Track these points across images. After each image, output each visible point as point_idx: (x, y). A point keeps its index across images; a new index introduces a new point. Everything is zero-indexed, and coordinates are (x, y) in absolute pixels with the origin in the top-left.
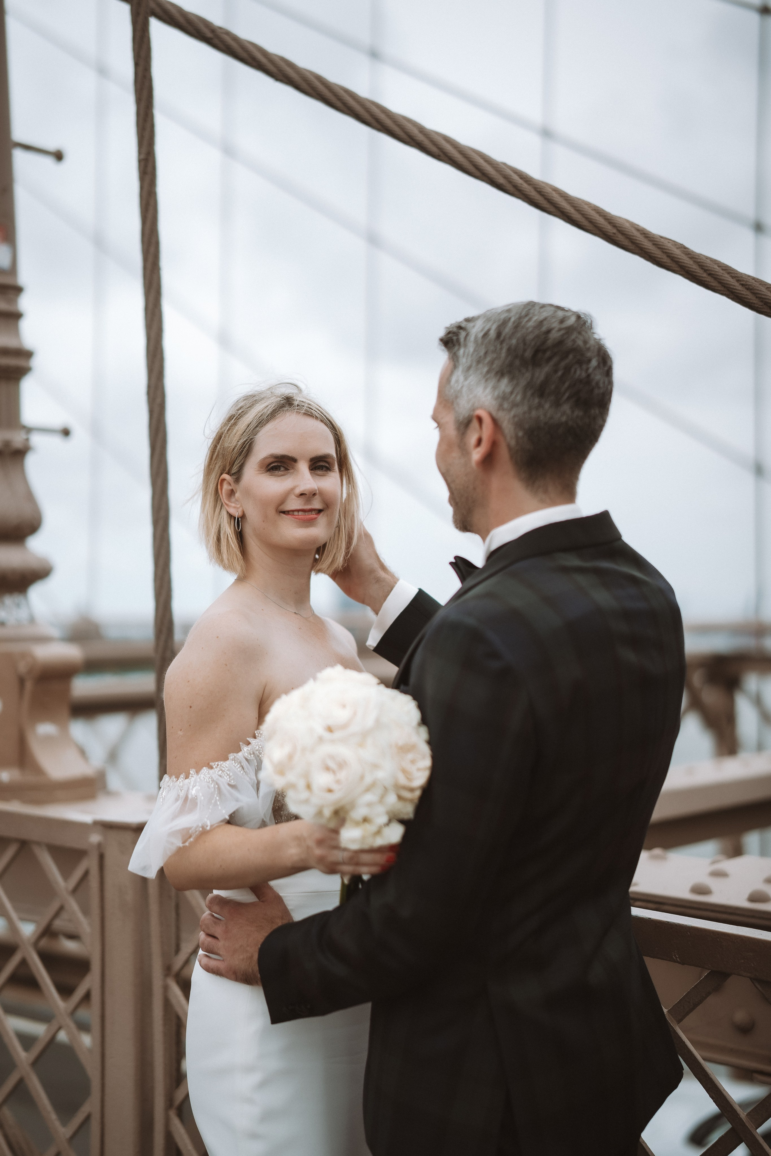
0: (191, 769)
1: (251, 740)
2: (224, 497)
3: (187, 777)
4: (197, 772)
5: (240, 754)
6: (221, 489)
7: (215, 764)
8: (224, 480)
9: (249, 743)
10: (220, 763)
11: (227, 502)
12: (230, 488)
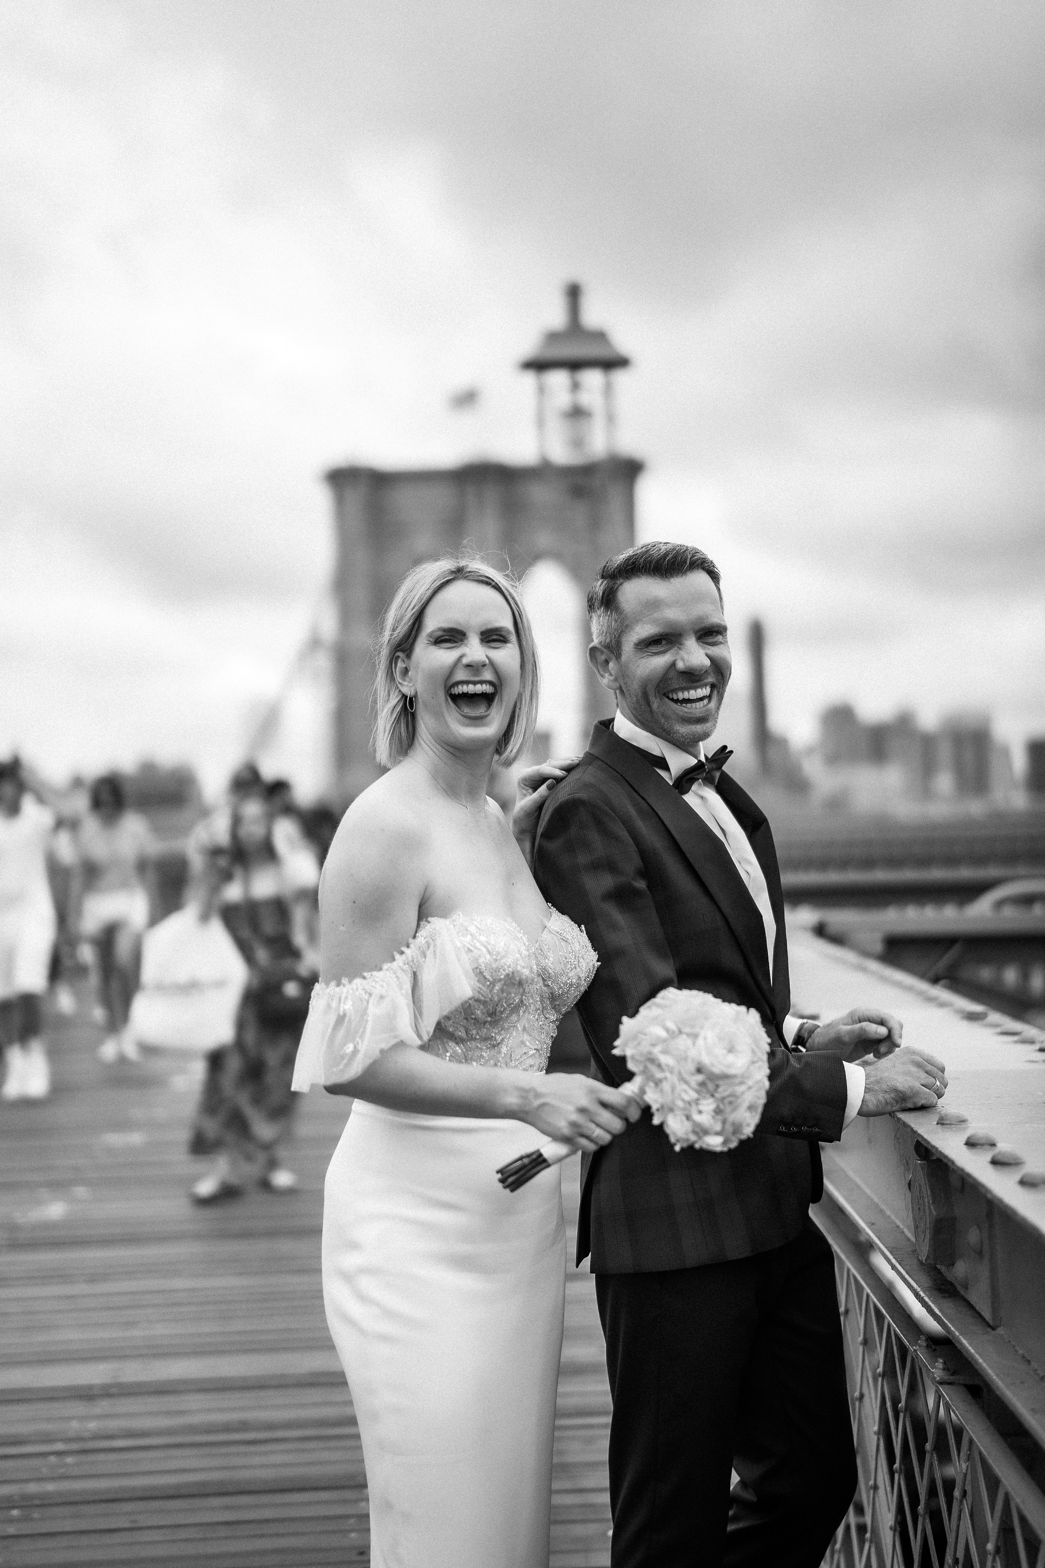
0: (343, 978)
1: (404, 949)
2: (398, 676)
3: (338, 985)
4: (350, 982)
5: (395, 964)
6: (395, 668)
7: (368, 975)
8: (398, 657)
9: (402, 953)
10: (375, 973)
11: (400, 681)
12: (404, 666)
